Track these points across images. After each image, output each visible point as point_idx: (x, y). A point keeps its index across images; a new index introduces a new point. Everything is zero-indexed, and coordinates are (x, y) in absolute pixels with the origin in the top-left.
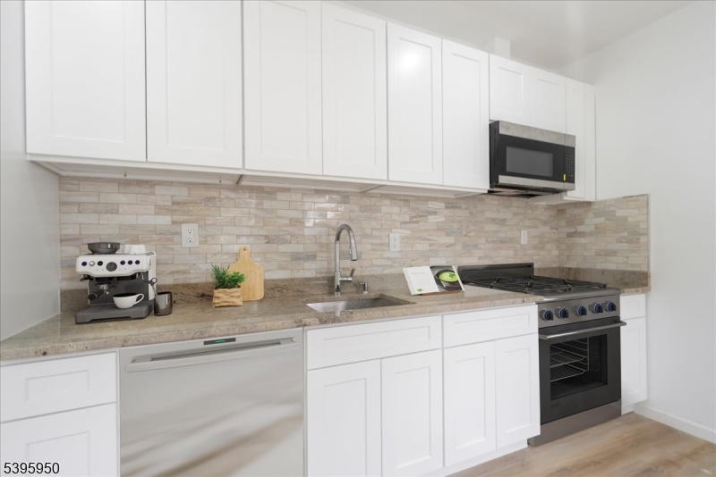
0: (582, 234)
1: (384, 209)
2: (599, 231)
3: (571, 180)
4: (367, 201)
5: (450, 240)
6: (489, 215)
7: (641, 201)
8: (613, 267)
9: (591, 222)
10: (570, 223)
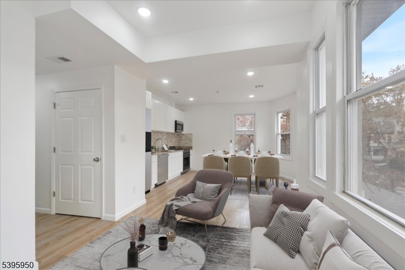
0: (182, 140)
3: (183, 130)
5: (167, 141)
7: (191, 135)
8: (187, 146)
10: (180, 137)
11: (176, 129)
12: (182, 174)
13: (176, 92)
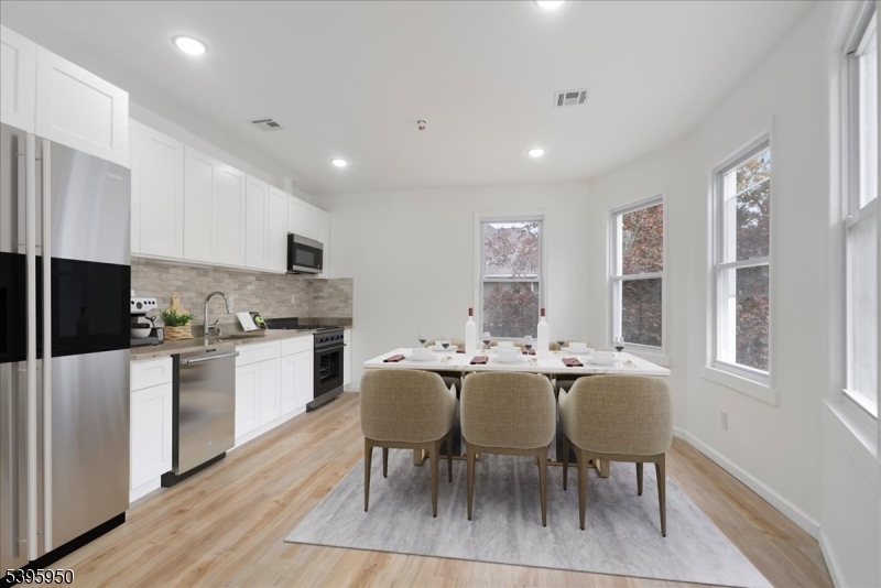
0: (322, 298)
1: (226, 281)
2: (330, 296)
3: (321, 268)
4: (217, 275)
5: (257, 301)
6: (277, 285)
7: (349, 281)
8: (337, 316)
9: (327, 291)
10: (315, 291)
11: (291, 261)
12: (310, 408)
13: (274, 125)
